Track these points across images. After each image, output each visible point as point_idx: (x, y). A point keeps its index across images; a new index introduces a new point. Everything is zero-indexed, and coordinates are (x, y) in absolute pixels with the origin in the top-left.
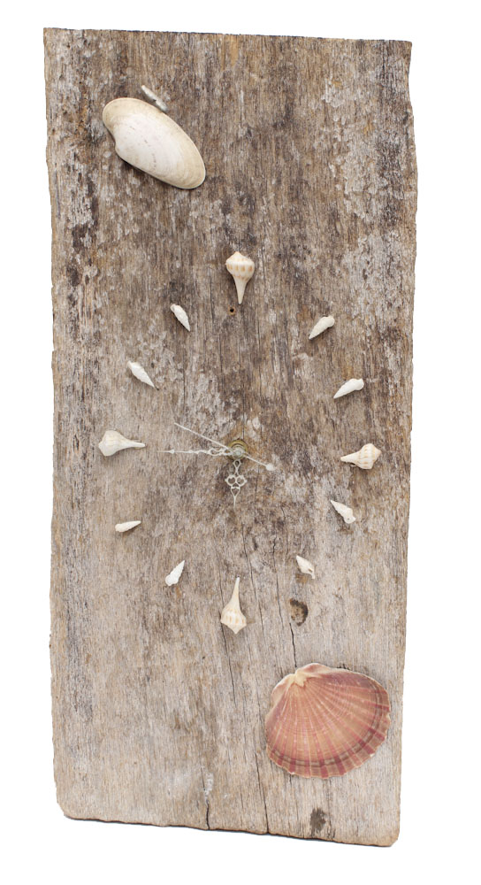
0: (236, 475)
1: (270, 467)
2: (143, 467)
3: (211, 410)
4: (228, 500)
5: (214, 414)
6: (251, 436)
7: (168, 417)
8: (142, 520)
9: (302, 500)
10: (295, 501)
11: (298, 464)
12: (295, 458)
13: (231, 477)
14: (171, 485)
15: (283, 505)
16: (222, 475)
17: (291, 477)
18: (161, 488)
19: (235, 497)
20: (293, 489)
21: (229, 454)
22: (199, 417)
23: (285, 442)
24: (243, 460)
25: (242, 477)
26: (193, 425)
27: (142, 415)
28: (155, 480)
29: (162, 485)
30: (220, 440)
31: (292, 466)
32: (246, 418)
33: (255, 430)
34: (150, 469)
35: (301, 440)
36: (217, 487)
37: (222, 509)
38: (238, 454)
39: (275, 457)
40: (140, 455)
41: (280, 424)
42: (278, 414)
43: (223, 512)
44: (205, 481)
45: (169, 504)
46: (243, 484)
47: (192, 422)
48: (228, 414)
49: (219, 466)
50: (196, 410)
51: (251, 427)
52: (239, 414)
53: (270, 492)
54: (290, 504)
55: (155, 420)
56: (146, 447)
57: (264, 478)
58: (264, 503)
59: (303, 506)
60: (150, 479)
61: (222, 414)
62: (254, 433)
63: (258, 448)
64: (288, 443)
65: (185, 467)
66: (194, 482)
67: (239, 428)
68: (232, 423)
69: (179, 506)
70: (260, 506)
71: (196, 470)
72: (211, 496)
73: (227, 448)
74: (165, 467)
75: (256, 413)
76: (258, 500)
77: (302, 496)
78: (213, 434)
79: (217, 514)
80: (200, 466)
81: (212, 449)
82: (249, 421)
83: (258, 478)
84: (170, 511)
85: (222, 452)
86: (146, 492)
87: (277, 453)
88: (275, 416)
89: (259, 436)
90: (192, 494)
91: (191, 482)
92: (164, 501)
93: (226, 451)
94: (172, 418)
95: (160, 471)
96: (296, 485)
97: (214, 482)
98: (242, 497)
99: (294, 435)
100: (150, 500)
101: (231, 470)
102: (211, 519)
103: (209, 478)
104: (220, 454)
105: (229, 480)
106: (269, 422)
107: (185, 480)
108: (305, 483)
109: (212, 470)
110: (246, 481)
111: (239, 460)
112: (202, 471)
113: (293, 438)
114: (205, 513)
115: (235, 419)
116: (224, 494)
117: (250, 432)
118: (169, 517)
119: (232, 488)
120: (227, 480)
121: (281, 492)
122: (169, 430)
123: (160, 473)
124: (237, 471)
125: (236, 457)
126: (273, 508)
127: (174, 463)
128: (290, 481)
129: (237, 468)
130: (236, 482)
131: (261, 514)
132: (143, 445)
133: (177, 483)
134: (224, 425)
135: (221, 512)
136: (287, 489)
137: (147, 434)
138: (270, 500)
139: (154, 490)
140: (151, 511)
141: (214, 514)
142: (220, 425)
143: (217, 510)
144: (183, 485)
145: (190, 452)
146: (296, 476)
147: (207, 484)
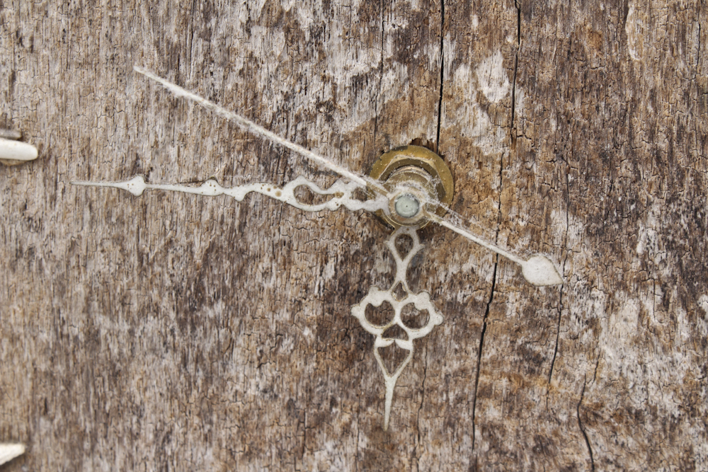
0: (401, 294)
1: (539, 270)
2: (32, 239)
3: (306, 19)
4: (367, 384)
5: (318, 33)
6: (470, 133)
7: (130, 39)
8: (29, 442)
9: (669, 403)
10: (638, 403)
11: (659, 256)
12: (649, 230)
13: (376, 297)
14: (143, 313)
15: (588, 417)
16: (344, 282)
17: (630, 308)
18: (102, 321)
19: (390, 382)
20: (632, 355)
21: (371, 205)
22: (256, 46)
23: (609, 162)
24: (427, 232)
25: (421, 301)
26: (234, 78)
27: (26, 31)
28: (80, 289)
29: (108, 310)
30: (340, 144)
31: (636, 265)
32: (450, 55)
33: (485, 107)
34: (59, 248)
35: (681, 159)
36: (322, 331)
37: (342, 417)
38: (406, 208)
39: (564, 224)
40: (22, 188)
41: (594, 86)
42: (587, 44)
43: (346, 430)
44: (275, 301)
45: (133, 386)
46: (424, 331)
47: (227, 66)
48: (375, 37)
49: (336, 248)
50: (243, 17)
51: (470, 95)
52: (423, 41)
53: (538, 360)
54: (618, 416)
55: (79, 51)
56: (43, 159)
57: (514, 304)
58: (512, 403)
59: (671, 427)
60: (61, 288)
61: (350, 36)
62: (483, 120)
63: (495, 184)
64: (625, 169)
65: (199, 246)
66: (235, 309)
67: (422, 99)
68: (390, 77)
69: (172, 395)
70: (493, 413)
71: (244, 258)
72: (298, 363)
73: (361, 182)
74: (119, 240)
75: (492, 34)
76: (485, 392)
77: (670, 386)
78: (311, 118)
79: (321, 437)
80: (255, 242)
81: (301, 180)
82: (463, 72)
83: (492, 302)
84: (138, 411)
85: (343, 196)
86: (46, 336)
87: (572, 208)
88: (572, 52)
89: (502, 136)
90: (224, 351)
91: (220, 307)
92: (116, 375)
93: (361, 195)
94: (147, 46)
95: (100, 257)
96: (645, 339)
97: (312, 311)
98: (423, 373)
99: (652, 135)
100: (60, 368)
101: (381, 267)
102: (299, 453)
103: (291, 292)
104: (332, 204)
105: (370, 308)
106: (546, 75)
107: (199, 297)
108: (684, 332)
109: (303, 264)
110: (436, 318)
111: (413, 232)
112: (265, 263)
113: (645, 147)
114: (276, 426)
115: (403, 57)
116: (350, 360)
117: (463, 117)
118: (134, 436)
119: (380, 342)
120: (359, 311)
121: (583, 366)
122: (133, 93)
123: (99, 264)
124: (401, 276)
125: (401, 219)
126: (548, 428)
127: (154, 227)
128: (625, 322)
129: (403, 266)
130: (397, 320)
131: (496, 446)
132: (28, 151)
133: (165, 304)
134: (358, 82)
135: (337, 428)
136: (609, 352)
137: (49, 107)
138: (536, 394)
139: (76, 329)
140: (66, 408)
141: (309, 435)
142: (343, 79)
143: (322, 420)
144: (189, 319)
145: (209, 189)
146: (649, 305)
147: (285, 316)
